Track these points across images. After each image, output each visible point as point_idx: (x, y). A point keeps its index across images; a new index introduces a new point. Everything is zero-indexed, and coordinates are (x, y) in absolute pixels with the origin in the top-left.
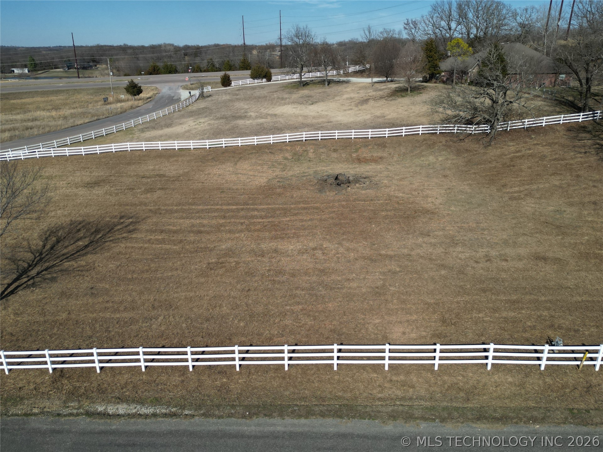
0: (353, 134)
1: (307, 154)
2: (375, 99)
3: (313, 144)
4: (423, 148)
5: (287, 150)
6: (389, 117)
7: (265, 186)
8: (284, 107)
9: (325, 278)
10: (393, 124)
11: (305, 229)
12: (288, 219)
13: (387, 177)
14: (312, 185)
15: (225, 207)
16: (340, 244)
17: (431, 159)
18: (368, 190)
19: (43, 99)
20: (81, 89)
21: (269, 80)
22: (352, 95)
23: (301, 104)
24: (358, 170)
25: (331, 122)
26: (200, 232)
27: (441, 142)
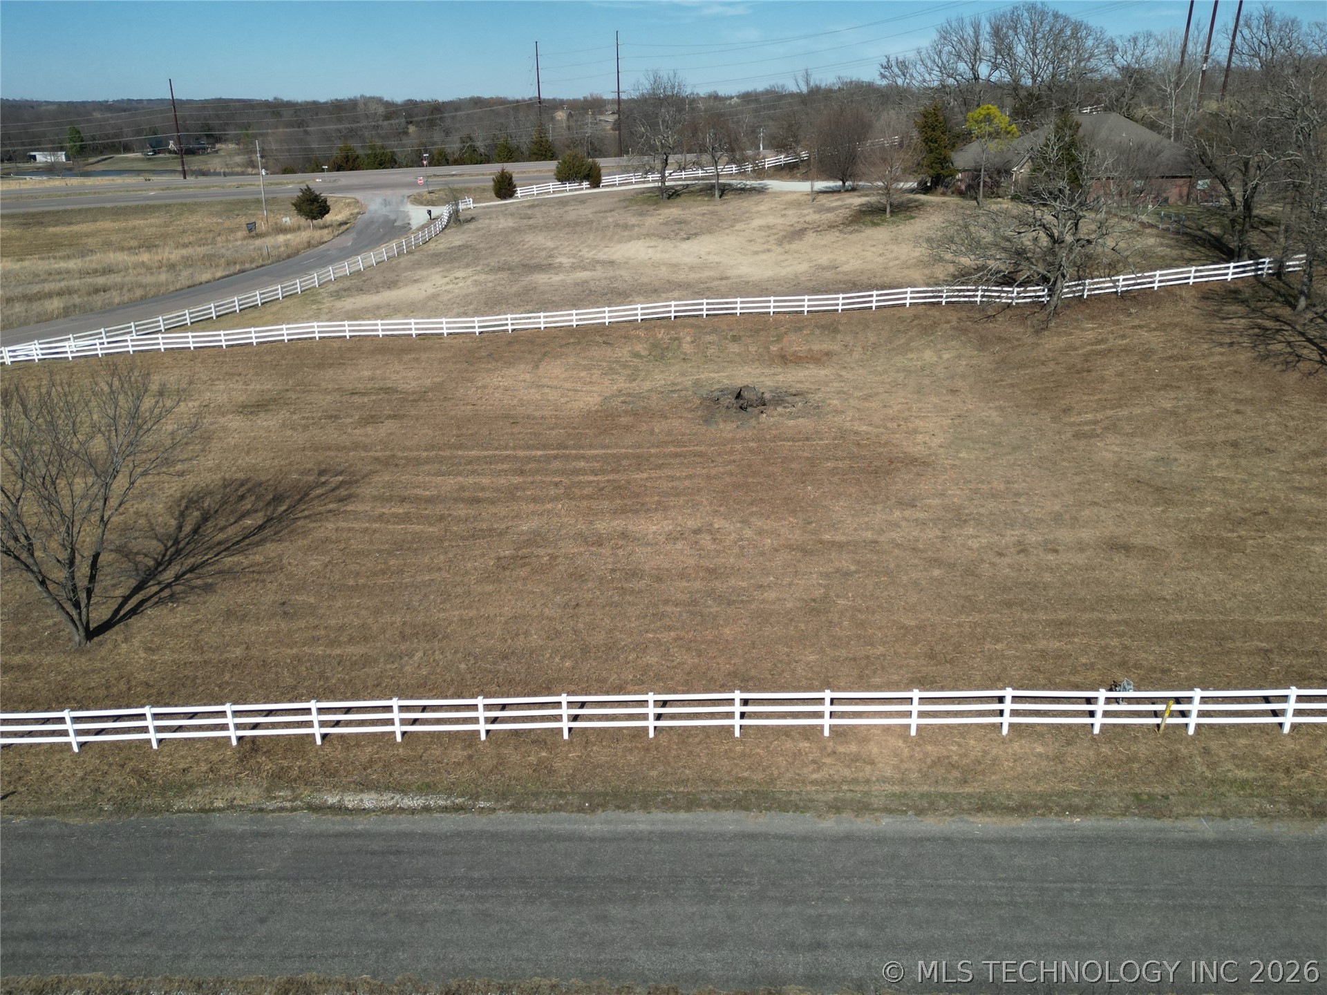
0: (772, 305)
1: (679, 346)
2: (818, 229)
3: (692, 326)
4: (913, 333)
5: (638, 337)
6: (846, 268)
7: (597, 411)
8: (629, 245)
9: (717, 584)
10: (854, 284)
11: (678, 495)
12: (645, 475)
13: (839, 393)
14: (690, 410)
15: (521, 453)
16: (744, 522)
17: (929, 355)
18: (801, 420)
19: (116, 225)
20: (195, 204)
21: (596, 183)
22: (771, 220)
23: (664, 238)
24: (781, 378)
25: (727, 278)
26: (477, 501)
27: (948, 322)
